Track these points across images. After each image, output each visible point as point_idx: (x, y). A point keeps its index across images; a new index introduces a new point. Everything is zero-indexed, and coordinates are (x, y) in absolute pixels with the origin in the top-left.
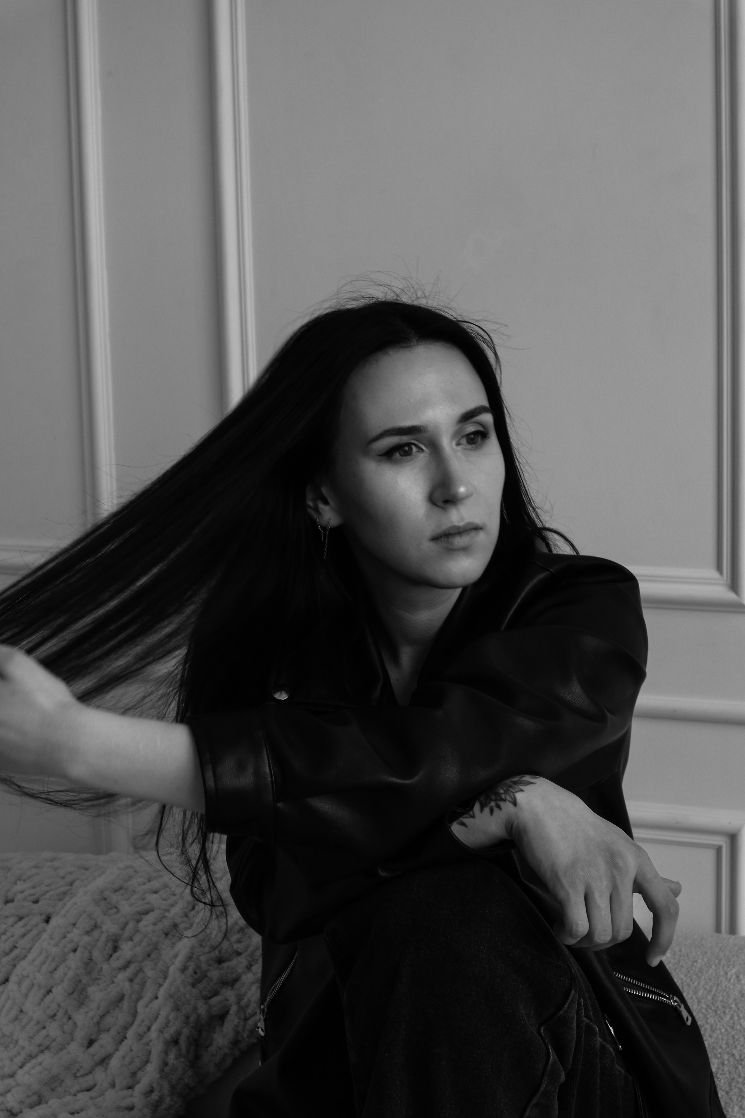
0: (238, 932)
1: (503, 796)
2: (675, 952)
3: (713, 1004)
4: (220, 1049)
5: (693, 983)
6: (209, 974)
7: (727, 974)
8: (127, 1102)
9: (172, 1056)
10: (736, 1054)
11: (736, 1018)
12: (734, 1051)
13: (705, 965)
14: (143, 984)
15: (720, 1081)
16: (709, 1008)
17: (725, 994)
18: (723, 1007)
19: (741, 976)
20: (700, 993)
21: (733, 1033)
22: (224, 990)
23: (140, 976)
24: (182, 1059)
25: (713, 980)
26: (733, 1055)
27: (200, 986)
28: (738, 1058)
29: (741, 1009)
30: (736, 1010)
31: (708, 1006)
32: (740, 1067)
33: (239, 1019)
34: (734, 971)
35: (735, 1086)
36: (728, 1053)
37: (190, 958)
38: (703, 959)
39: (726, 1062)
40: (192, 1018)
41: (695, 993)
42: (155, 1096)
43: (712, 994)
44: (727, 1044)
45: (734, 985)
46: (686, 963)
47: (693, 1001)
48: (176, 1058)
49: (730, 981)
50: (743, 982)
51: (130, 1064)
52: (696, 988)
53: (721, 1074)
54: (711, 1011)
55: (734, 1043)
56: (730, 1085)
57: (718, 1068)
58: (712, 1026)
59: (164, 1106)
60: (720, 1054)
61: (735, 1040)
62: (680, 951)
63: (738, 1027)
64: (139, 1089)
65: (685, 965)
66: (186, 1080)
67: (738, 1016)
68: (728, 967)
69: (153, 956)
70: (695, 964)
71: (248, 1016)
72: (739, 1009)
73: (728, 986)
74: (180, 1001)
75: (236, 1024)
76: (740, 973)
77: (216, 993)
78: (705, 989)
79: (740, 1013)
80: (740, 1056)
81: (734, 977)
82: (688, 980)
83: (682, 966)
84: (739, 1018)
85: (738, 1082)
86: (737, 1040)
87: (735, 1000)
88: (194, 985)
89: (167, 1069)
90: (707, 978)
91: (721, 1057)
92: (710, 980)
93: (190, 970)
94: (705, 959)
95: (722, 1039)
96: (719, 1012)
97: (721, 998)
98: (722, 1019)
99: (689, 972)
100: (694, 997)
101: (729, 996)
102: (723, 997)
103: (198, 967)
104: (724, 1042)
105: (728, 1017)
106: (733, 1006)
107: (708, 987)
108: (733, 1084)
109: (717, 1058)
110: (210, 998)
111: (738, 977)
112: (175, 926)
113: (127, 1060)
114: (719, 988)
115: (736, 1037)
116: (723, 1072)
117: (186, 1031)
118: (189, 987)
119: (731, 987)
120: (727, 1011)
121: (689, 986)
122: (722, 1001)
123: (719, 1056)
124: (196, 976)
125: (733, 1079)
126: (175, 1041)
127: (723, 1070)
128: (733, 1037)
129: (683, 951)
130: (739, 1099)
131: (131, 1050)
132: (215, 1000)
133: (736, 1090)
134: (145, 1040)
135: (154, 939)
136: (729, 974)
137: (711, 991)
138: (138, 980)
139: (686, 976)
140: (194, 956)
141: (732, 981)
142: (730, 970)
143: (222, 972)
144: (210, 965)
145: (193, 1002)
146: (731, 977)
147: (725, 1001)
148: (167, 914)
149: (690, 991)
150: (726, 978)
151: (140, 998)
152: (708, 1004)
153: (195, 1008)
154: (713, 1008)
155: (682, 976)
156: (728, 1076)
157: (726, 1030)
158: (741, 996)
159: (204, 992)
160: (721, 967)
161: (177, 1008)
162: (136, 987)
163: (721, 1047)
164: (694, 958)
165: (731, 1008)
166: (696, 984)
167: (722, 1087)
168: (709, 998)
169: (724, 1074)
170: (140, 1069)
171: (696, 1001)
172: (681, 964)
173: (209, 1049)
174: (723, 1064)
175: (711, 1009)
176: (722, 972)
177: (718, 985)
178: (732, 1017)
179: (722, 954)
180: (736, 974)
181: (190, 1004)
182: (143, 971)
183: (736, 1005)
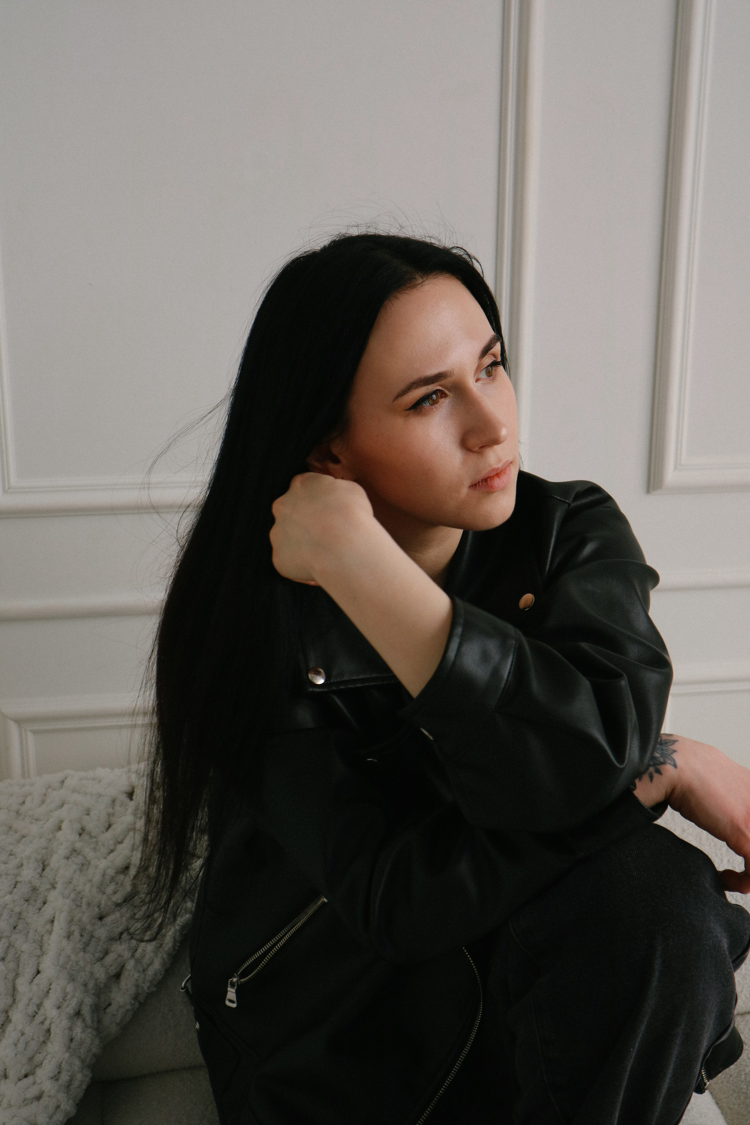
0: (110, 882)
1: (662, 760)
4: (121, 1007)
6: (97, 934)
8: (33, 1091)
9: (78, 1031)
14: (17, 960)
22: (115, 946)
23: (11, 952)
24: (89, 1030)
27: (90, 948)
33: (139, 972)
37: (71, 921)
40: (91, 985)
42: (64, 1077)
48: (83, 1031)
51: (25, 1049)
59: (76, 1083)
64: (44, 1074)
66: (94, 1050)
69: (19, 927)
71: (146, 967)
74: (73, 970)
75: (137, 978)
77: (106, 953)
88: (84, 950)
89: (73, 1045)
93: (77, 934)
103: (83, 930)
110: (103, 958)
112: (34, 889)
113: (21, 1046)
117: (89, 1001)
118: (82, 954)
124: (84, 940)
126: (78, 1014)
131: (23, 1034)
132: (109, 959)
134: (39, 1019)
135: (17, 909)
138: (10, 957)
140: (76, 919)
143: (107, 928)
144: (94, 925)
145: (88, 969)
148: (19, 879)
151: (17, 975)
153: (92, 973)
159: (97, 955)
161: (72, 979)
162: (12, 965)
170: (38, 1052)
173: (108, 1010)
181: (85, 971)
182: (13, 946)
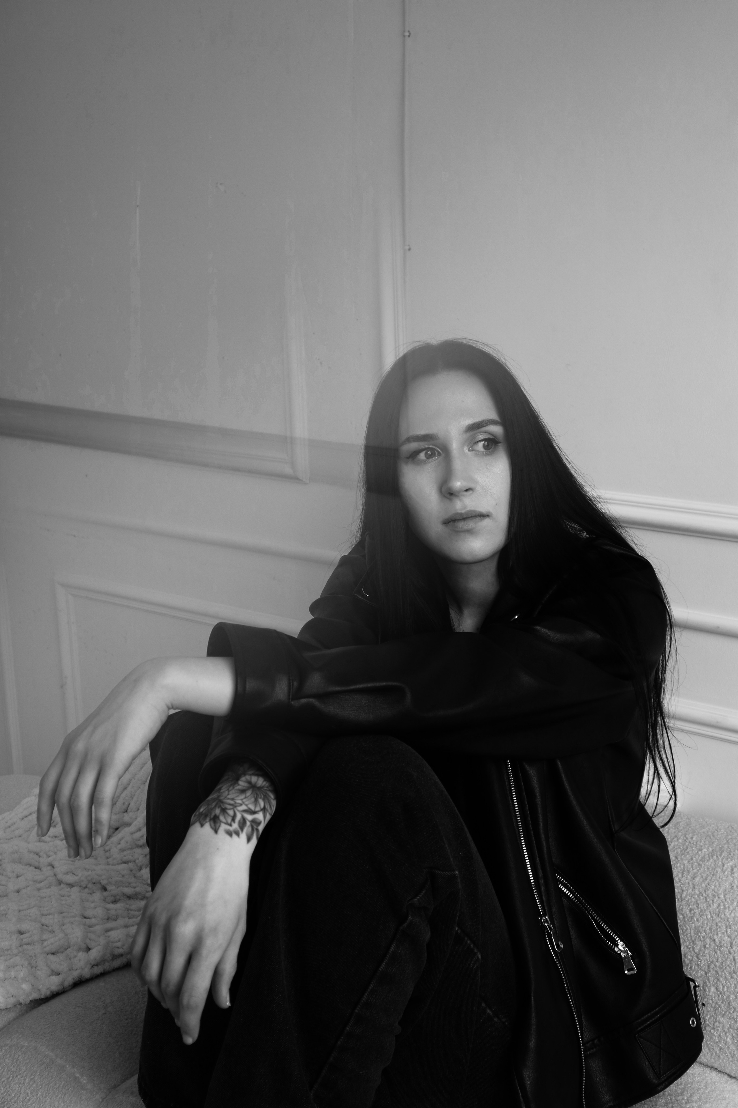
2: (687, 838)
3: (705, 891)
5: (693, 870)
7: (723, 866)
10: (717, 940)
11: (722, 907)
12: (715, 937)
13: (708, 854)
15: (700, 962)
16: (701, 894)
17: (717, 884)
18: (714, 895)
19: (735, 870)
20: (697, 880)
21: (718, 920)
25: (710, 869)
26: (714, 940)
28: (718, 944)
29: (728, 900)
30: (724, 900)
31: (701, 893)
32: (719, 952)
34: (731, 864)
35: (713, 969)
36: (710, 938)
38: (708, 849)
39: (707, 946)
41: (693, 878)
43: (707, 882)
44: (710, 929)
45: (727, 877)
46: (693, 850)
47: (689, 886)
49: (724, 872)
50: (736, 875)
52: (694, 874)
53: (702, 956)
54: (702, 898)
55: (717, 929)
56: (709, 967)
57: (700, 950)
58: (701, 911)
60: (703, 937)
61: (717, 927)
62: (692, 838)
63: (723, 916)
65: (690, 852)
67: (724, 905)
68: (727, 859)
70: (700, 852)
72: (726, 900)
73: (721, 877)
76: (736, 866)
78: (702, 877)
79: (726, 904)
80: (720, 943)
81: (729, 869)
82: (690, 867)
83: (688, 853)
84: (725, 908)
85: (716, 966)
86: (720, 927)
87: (725, 891)
90: (706, 867)
91: (704, 940)
92: (708, 869)
94: (710, 849)
95: (707, 924)
96: (708, 900)
97: (713, 887)
98: (710, 906)
99: (692, 859)
100: (691, 884)
101: (720, 887)
102: (715, 886)
104: (708, 927)
105: (715, 905)
106: (722, 896)
107: (704, 875)
108: (712, 967)
109: (701, 940)
111: (732, 870)
114: (714, 878)
115: (719, 924)
116: (705, 955)
119: (724, 879)
120: (715, 900)
121: (689, 872)
122: (713, 890)
123: (702, 939)
125: (712, 962)
127: (704, 952)
128: (717, 924)
129: (694, 839)
130: (715, 981)
133: (714, 972)
136: (726, 866)
137: (706, 879)
139: (689, 862)
141: (726, 873)
142: (728, 863)
146: (726, 870)
147: (716, 890)
149: (688, 876)
150: (722, 870)
152: (701, 891)
154: (704, 895)
155: (686, 862)
156: (708, 958)
157: (712, 917)
158: (731, 888)
160: (720, 859)
163: (705, 931)
164: (701, 846)
165: (719, 898)
166: (695, 871)
167: (702, 967)
168: (704, 885)
169: (705, 956)
171: (691, 886)
172: (688, 850)
174: (705, 947)
175: (702, 895)
176: (720, 863)
177: (713, 875)
178: (719, 905)
179: (726, 846)
180: (732, 867)
183: (724, 896)
